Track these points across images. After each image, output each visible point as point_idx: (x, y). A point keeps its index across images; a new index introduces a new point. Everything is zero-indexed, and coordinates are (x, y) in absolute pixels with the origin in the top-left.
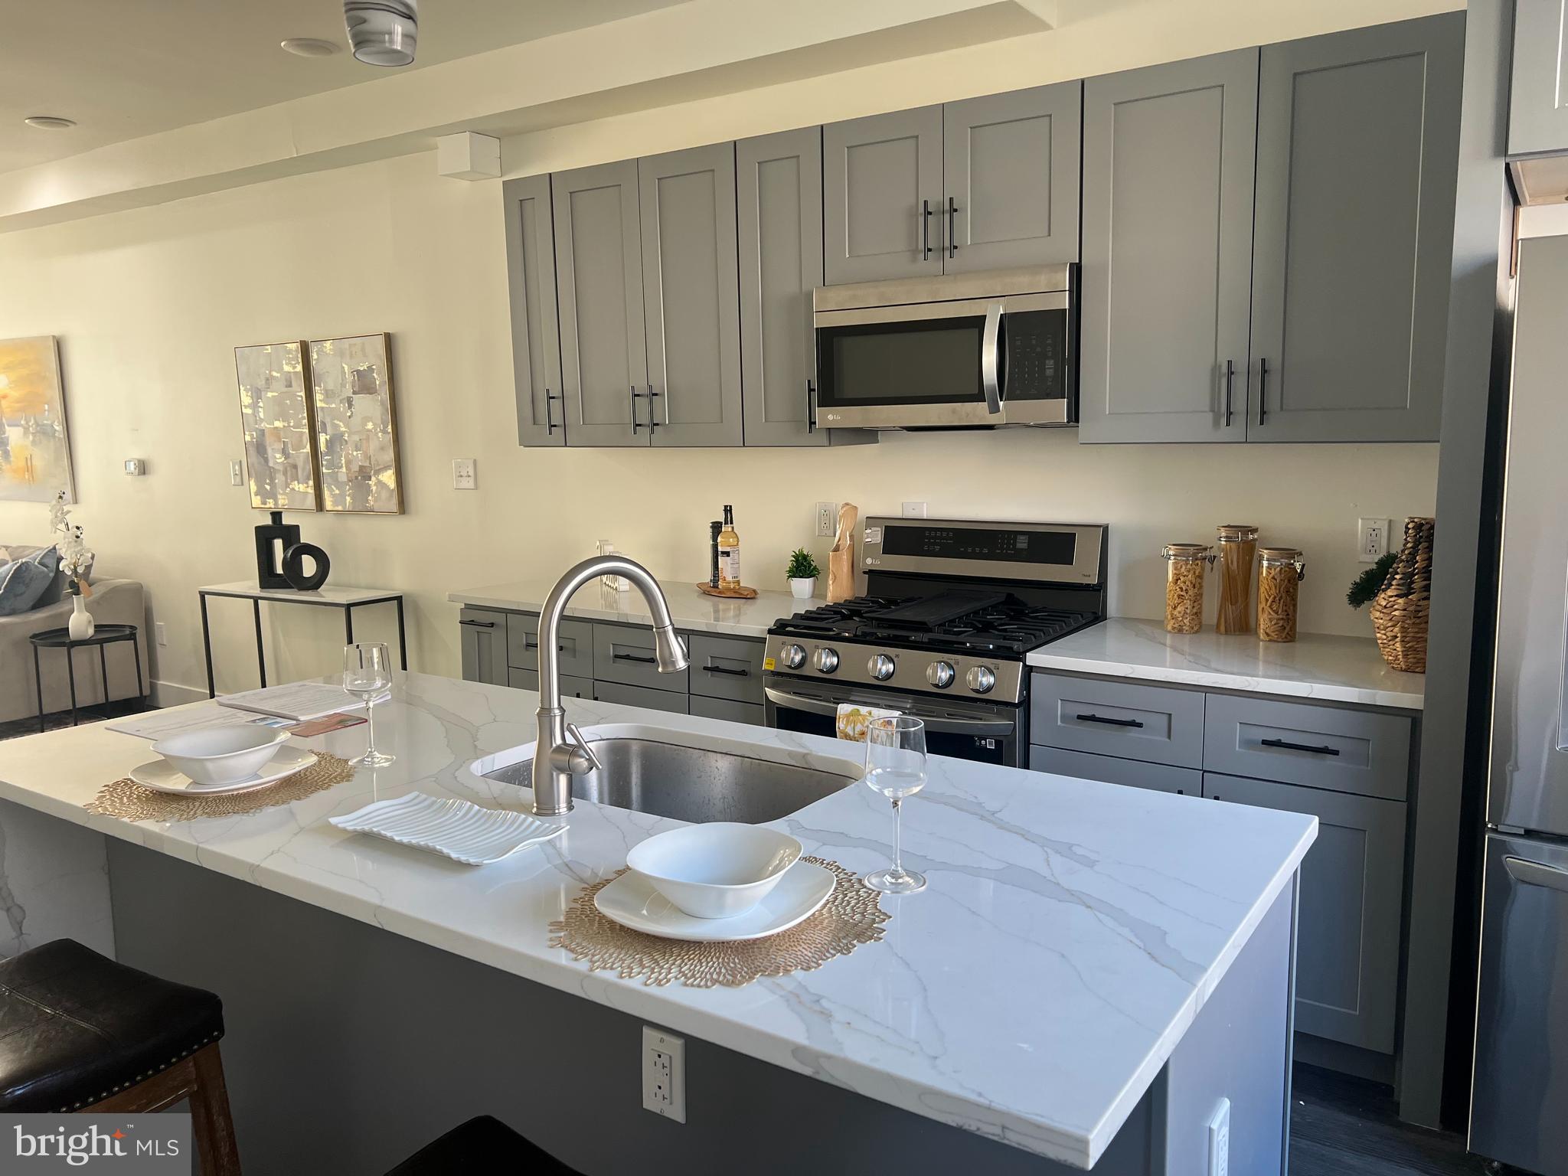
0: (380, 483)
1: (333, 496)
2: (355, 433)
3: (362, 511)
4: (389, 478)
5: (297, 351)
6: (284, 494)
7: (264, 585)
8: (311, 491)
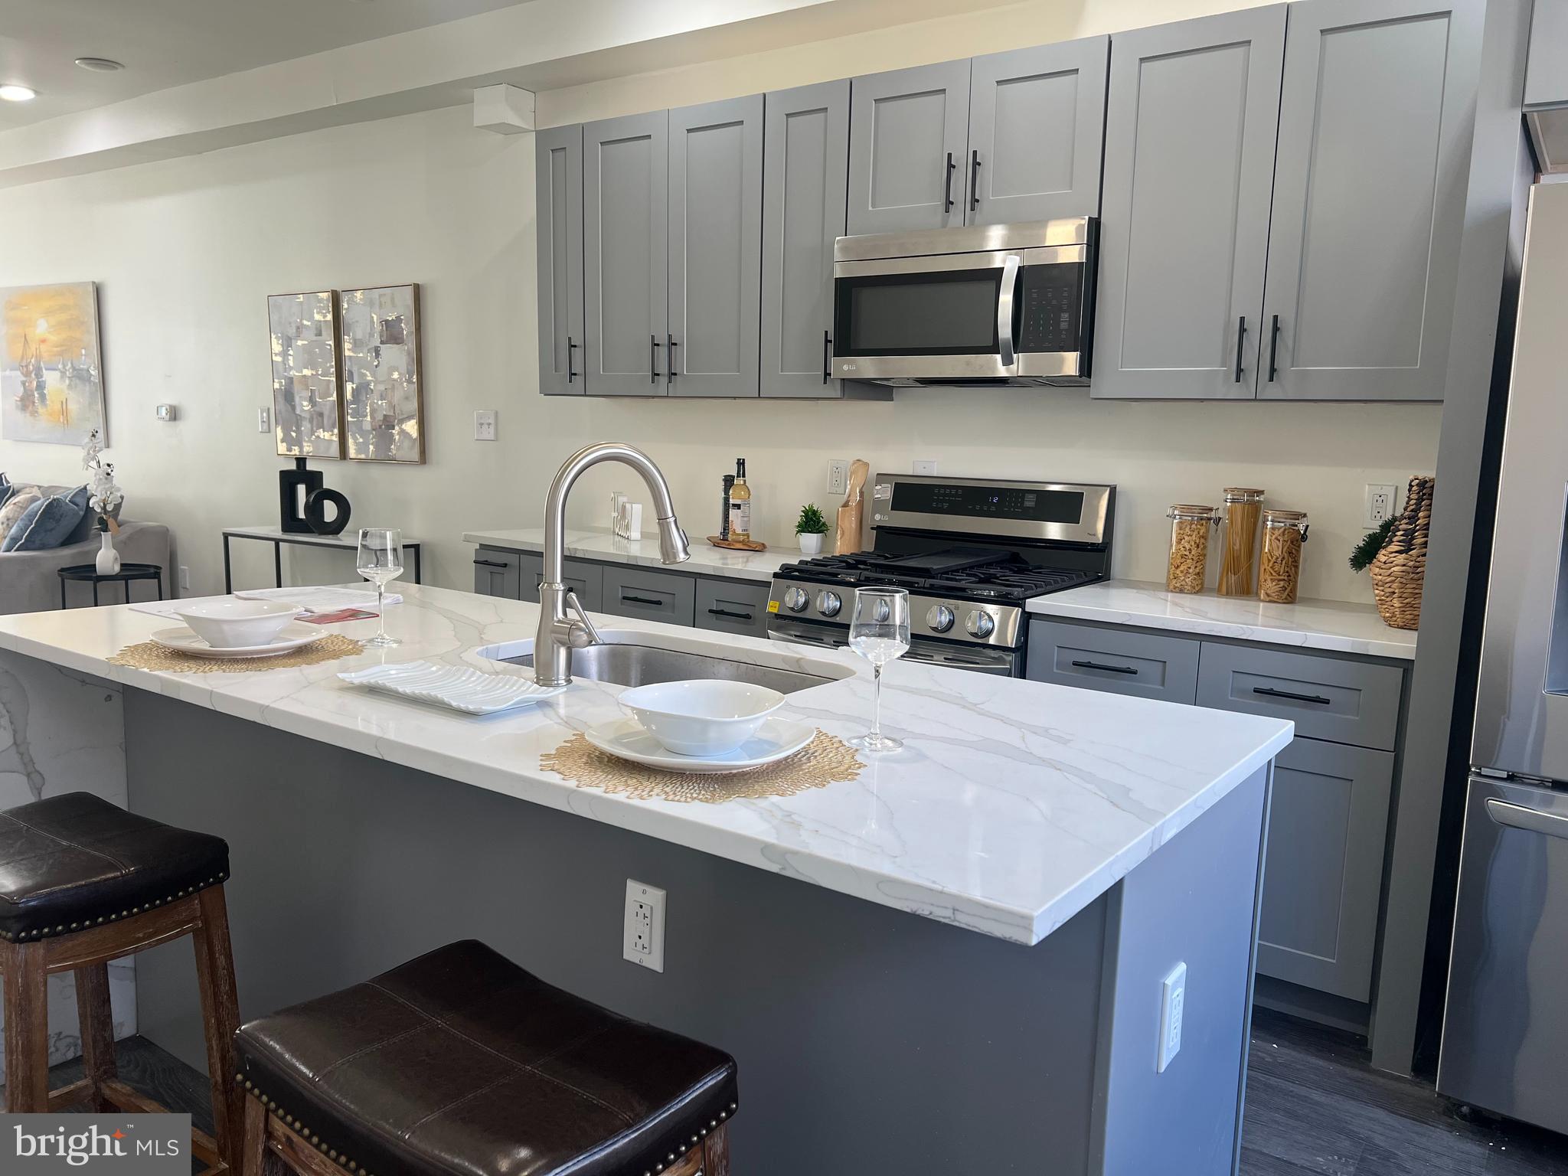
0: (403, 432)
1: (356, 443)
2: (381, 382)
3: (384, 459)
4: (411, 427)
5: (328, 300)
6: (310, 441)
7: (286, 528)
8: (335, 438)
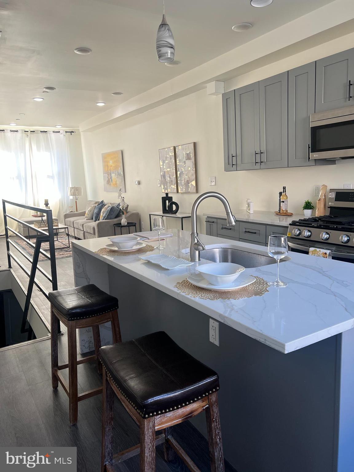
0: (192, 184)
1: (181, 188)
2: (186, 171)
3: (187, 193)
4: (194, 183)
5: (173, 149)
6: (170, 188)
7: (163, 213)
8: (176, 187)
